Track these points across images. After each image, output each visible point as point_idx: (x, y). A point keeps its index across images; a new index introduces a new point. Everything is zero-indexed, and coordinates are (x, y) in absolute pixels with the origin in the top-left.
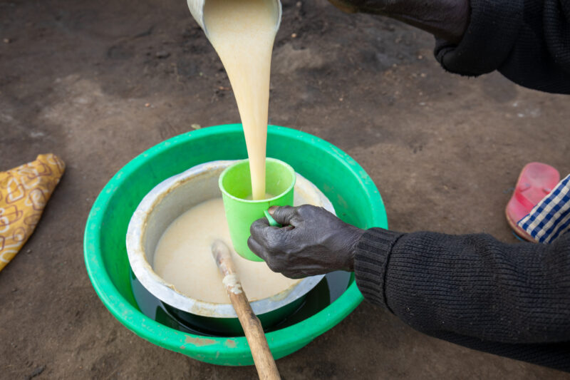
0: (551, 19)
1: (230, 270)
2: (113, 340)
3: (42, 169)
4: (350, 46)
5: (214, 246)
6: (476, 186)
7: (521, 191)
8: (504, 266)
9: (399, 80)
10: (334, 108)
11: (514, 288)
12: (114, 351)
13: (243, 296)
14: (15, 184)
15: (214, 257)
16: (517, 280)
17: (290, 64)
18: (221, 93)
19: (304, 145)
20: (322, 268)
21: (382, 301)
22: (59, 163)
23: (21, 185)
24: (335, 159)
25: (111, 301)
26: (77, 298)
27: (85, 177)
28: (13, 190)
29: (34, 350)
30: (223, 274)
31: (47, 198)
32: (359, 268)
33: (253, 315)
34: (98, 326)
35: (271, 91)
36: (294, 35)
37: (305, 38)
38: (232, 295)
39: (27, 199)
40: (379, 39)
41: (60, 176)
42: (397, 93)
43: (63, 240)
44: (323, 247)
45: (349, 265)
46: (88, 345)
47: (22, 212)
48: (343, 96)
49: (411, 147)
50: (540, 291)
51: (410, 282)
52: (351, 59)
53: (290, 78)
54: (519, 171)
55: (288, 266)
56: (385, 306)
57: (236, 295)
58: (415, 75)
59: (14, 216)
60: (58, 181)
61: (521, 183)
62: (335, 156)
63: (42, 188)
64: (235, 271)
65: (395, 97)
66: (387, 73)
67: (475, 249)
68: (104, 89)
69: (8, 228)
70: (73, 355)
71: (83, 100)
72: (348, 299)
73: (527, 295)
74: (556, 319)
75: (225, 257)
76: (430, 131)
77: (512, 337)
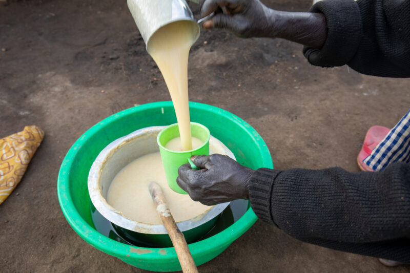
0: (381, 28)
1: (162, 201)
2: (77, 256)
3: (28, 136)
4: (245, 49)
5: (150, 186)
6: (336, 143)
7: (368, 145)
8: (350, 187)
9: (279, 72)
10: (234, 91)
11: (358, 202)
12: (78, 264)
13: (171, 218)
14: (8, 147)
15: (151, 193)
16: (360, 196)
17: (203, 62)
18: (155, 82)
19: (214, 115)
20: (227, 198)
21: (270, 219)
22: (40, 132)
23: (12, 147)
24: (235, 124)
25: (77, 224)
26: (52, 226)
27: (58, 142)
28: (7, 151)
29: (20, 264)
30: (156, 204)
31: (31, 157)
32: (253, 196)
33: (178, 231)
34: (67, 246)
35: (189, 81)
36: (205, 42)
37: (214, 44)
38: (163, 218)
39: (17, 157)
40: (265, 44)
41: (40, 141)
42: (278, 80)
43: (42, 186)
44: (227, 183)
45: (246, 195)
46: (59, 260)
47: (13, 166)
48: (240, 83)
49: (290, 117)
50: (376, 203)
51: (287, 203)
52: (245, 58)
53: (203, 71)
54: (366, 132)
55: (203, 197)
56: (272, 222)
57: (166, 218)
58: (290, 68)
59: (7, 169)
60: (39, 144)
61: (367, 140)
62: (235, 122)
63: (27, 149)
64: (165, 201)
65: (277, 83)
66: (271, 67)
67: (330, 178)
68: (73, 81)
69: (2, 178)
70: (48, 267)
71: (57, 89)
72: (246, 219)
73: (367, 206)
74: (387, 221)
75: (158, 193)
76: (302, 106)
77: (360, 238)
